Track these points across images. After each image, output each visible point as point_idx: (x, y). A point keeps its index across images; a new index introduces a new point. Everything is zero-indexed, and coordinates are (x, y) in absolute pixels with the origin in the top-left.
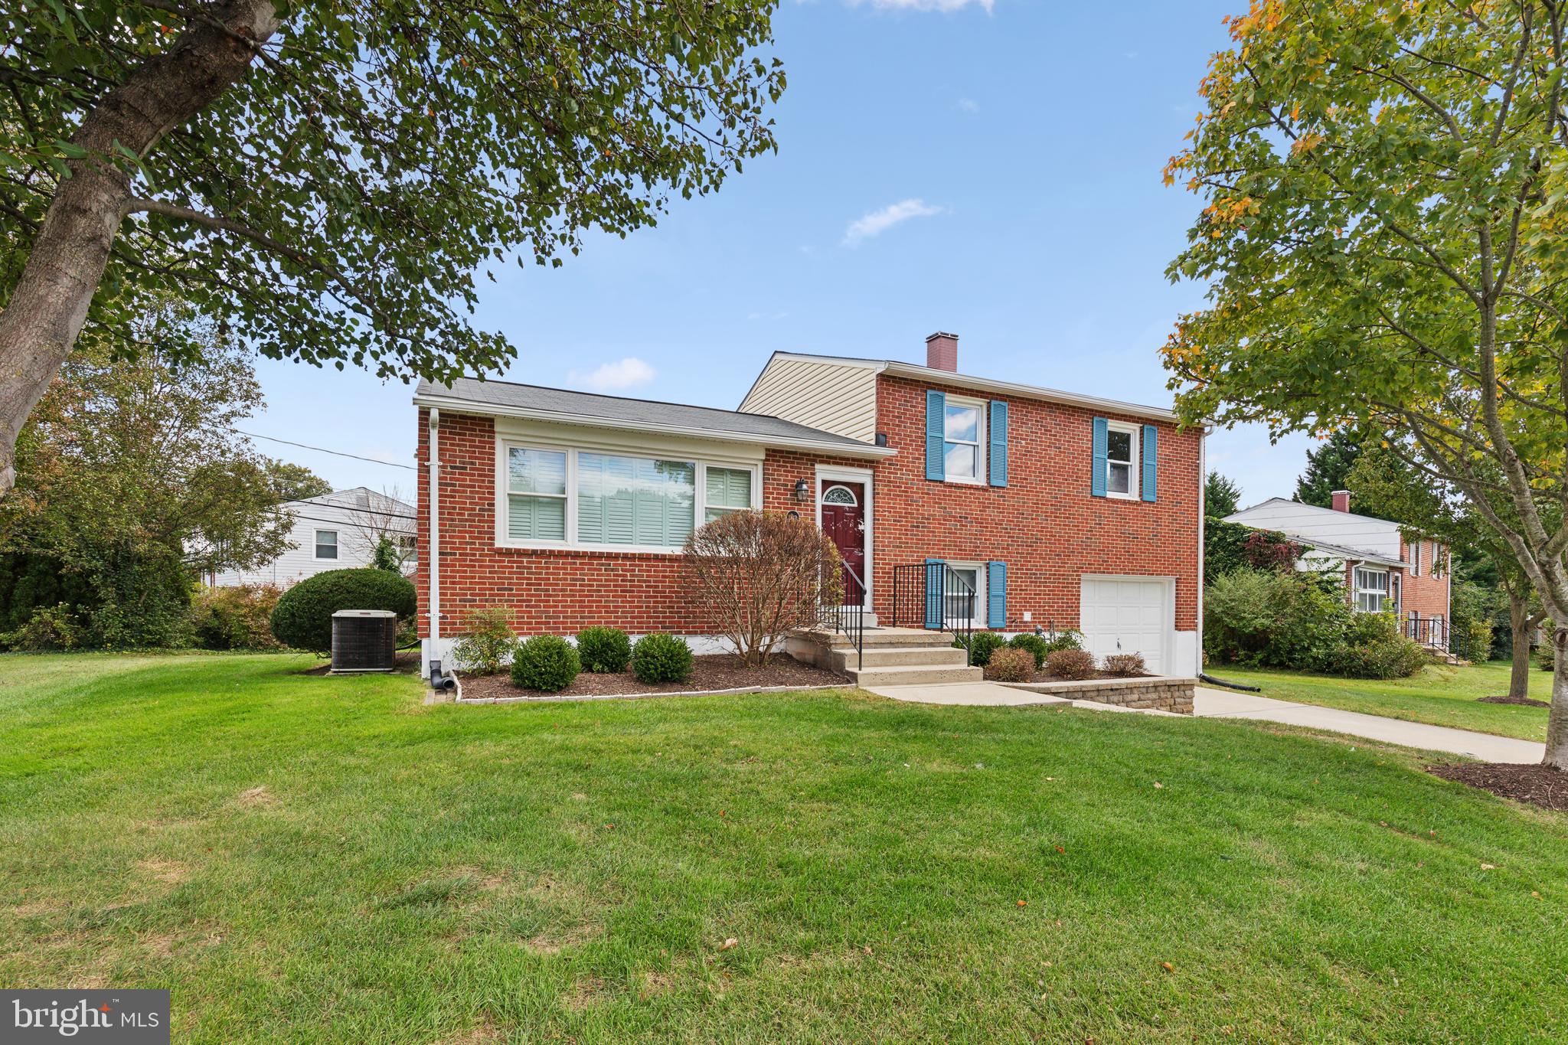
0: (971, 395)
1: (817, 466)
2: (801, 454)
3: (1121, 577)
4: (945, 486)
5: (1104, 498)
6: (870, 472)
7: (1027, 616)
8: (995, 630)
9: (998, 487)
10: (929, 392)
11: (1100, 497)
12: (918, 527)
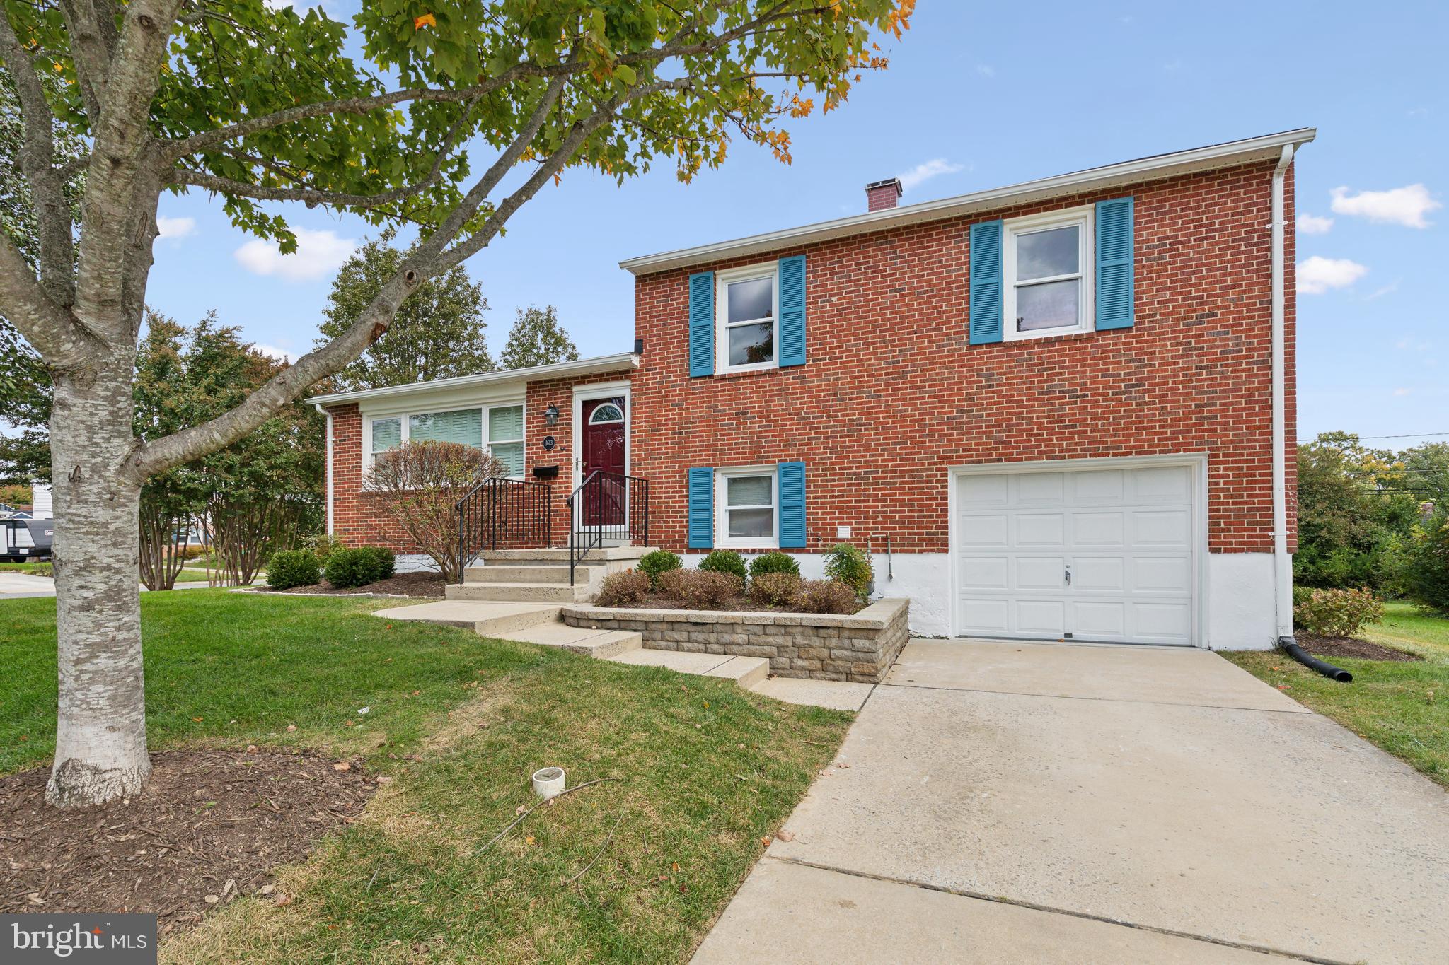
0: (751, 263)
1: (575, 389)
2: (558, 380)
3: (1044, 464)
4: (716, 381)
5: (999, 344)
6: (628, 383)
7: (844, 532)
8: (791, 550)
9: (792, 367)
10: (692, 277)
11: (989, 345)
12: (681, 433)
